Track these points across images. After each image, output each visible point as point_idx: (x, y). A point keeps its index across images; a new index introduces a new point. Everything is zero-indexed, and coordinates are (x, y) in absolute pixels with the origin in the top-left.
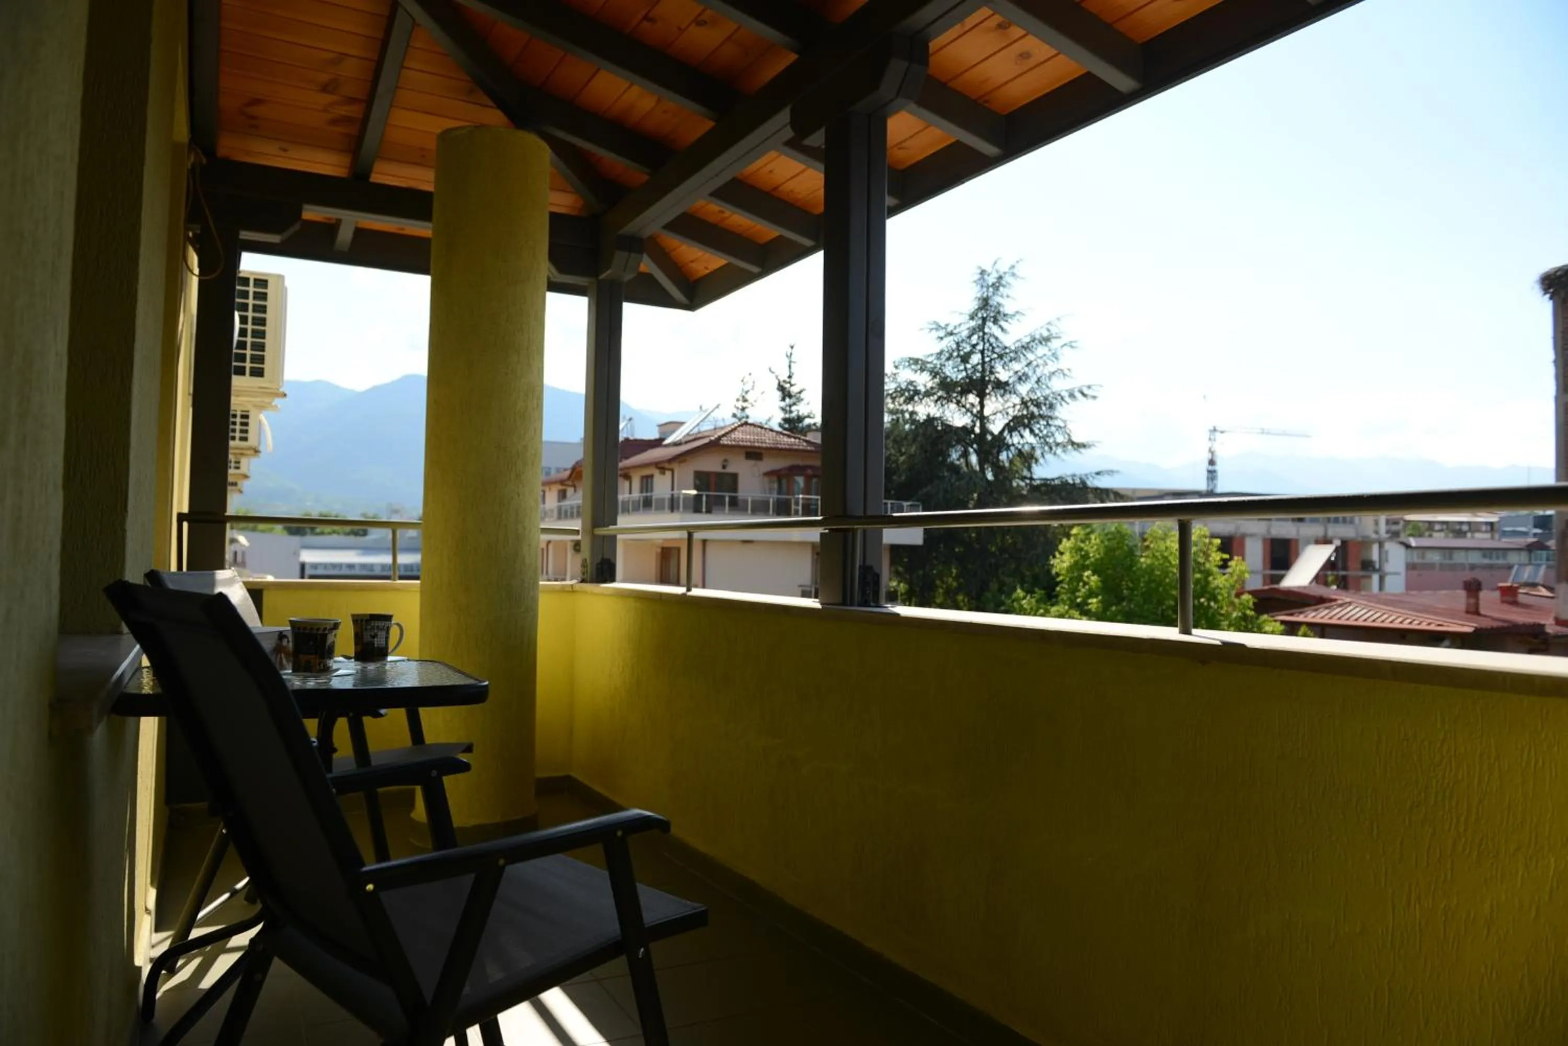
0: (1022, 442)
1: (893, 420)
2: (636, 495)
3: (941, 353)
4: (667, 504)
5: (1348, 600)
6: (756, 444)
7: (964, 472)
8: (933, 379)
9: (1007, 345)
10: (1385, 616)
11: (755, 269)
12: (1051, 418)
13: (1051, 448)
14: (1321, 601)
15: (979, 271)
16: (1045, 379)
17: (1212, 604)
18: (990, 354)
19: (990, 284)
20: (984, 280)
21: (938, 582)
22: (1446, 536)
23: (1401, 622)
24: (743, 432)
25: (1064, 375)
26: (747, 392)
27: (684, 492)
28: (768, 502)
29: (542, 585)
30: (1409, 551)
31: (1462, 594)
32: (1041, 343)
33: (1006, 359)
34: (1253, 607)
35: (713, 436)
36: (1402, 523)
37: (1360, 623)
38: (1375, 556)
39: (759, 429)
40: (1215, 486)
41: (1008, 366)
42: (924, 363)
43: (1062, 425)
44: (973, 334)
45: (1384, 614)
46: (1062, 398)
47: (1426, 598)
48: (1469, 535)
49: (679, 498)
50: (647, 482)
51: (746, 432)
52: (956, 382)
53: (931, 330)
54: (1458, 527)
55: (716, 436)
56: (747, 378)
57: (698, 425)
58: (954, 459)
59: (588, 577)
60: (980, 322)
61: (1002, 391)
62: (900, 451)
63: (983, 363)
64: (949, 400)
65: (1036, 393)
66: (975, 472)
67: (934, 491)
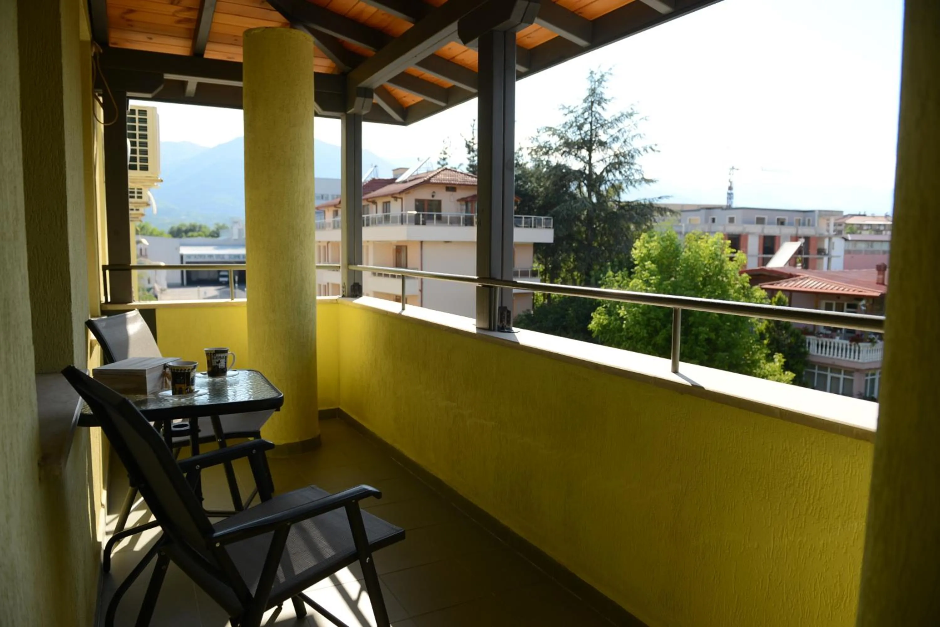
0: (614, 179)
1: (536, 165)
2: (380, 214)
3: (566, 123)
4: (399, 219)
5: (807, 276)
6: (452, 182)
7: (579, 197)
8: (560, 140)
9: (606, 119)
10: (828, 286)
11: (443, 104)
12: (632, 164)
13: (631, 183)
14: (790, 276)
15: (590, 72)
16: (629, 140)
17: (724, 279)
18: (595, 124)
19: (596, 80)
20: (593, 78)
21: (562, 265)
22: (870, 234)
23: (837, 290)
24: (444, 174)
25: (641, 137)
26: (446, 149)
27: (409, 212)
28: (460, 218)
29: (320, 300)
30: (847, 242)
31: (875, 271)
32: (627, 117)
33: (605, 128)
34: (748, 281)
35: (426, 177)
36: (844, 225)
37: (813, 290)
38: (826, 246)
39: (454, 173)
40: (732, 203)
41: (606, 132)
42: (556, 130)
43: (639, 168)
44: (585, 112)
45: (827, 284)
46: (639, 152)
47: (854, 274)
48: (884, 232)
49: (406, 216)
50: (386, 207)
51: (446, 174)
52: (574, 142)
53: (560, 109)
54: (877, 228)
55: (428, 177)
57: (417, 170)
58: (573, 190)
59: (346, 294)
60: (590, 104)
61: (603, 147)
62: (539, 185)
63: (592, 130)
64: (569, 153)
65: (623, 149)
66: (585, 198)
67: (561, 210)
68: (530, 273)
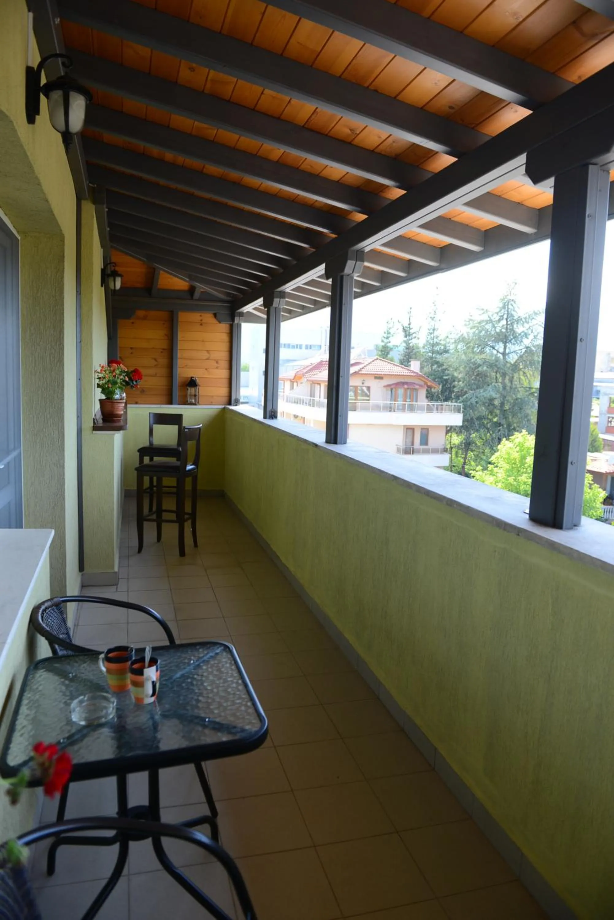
9: (521, 315)
18: (511, 320)
26: (390, 329)
56: (390, 321)
63: (507, 324)
67: (470, 397)
68: (440, 450)
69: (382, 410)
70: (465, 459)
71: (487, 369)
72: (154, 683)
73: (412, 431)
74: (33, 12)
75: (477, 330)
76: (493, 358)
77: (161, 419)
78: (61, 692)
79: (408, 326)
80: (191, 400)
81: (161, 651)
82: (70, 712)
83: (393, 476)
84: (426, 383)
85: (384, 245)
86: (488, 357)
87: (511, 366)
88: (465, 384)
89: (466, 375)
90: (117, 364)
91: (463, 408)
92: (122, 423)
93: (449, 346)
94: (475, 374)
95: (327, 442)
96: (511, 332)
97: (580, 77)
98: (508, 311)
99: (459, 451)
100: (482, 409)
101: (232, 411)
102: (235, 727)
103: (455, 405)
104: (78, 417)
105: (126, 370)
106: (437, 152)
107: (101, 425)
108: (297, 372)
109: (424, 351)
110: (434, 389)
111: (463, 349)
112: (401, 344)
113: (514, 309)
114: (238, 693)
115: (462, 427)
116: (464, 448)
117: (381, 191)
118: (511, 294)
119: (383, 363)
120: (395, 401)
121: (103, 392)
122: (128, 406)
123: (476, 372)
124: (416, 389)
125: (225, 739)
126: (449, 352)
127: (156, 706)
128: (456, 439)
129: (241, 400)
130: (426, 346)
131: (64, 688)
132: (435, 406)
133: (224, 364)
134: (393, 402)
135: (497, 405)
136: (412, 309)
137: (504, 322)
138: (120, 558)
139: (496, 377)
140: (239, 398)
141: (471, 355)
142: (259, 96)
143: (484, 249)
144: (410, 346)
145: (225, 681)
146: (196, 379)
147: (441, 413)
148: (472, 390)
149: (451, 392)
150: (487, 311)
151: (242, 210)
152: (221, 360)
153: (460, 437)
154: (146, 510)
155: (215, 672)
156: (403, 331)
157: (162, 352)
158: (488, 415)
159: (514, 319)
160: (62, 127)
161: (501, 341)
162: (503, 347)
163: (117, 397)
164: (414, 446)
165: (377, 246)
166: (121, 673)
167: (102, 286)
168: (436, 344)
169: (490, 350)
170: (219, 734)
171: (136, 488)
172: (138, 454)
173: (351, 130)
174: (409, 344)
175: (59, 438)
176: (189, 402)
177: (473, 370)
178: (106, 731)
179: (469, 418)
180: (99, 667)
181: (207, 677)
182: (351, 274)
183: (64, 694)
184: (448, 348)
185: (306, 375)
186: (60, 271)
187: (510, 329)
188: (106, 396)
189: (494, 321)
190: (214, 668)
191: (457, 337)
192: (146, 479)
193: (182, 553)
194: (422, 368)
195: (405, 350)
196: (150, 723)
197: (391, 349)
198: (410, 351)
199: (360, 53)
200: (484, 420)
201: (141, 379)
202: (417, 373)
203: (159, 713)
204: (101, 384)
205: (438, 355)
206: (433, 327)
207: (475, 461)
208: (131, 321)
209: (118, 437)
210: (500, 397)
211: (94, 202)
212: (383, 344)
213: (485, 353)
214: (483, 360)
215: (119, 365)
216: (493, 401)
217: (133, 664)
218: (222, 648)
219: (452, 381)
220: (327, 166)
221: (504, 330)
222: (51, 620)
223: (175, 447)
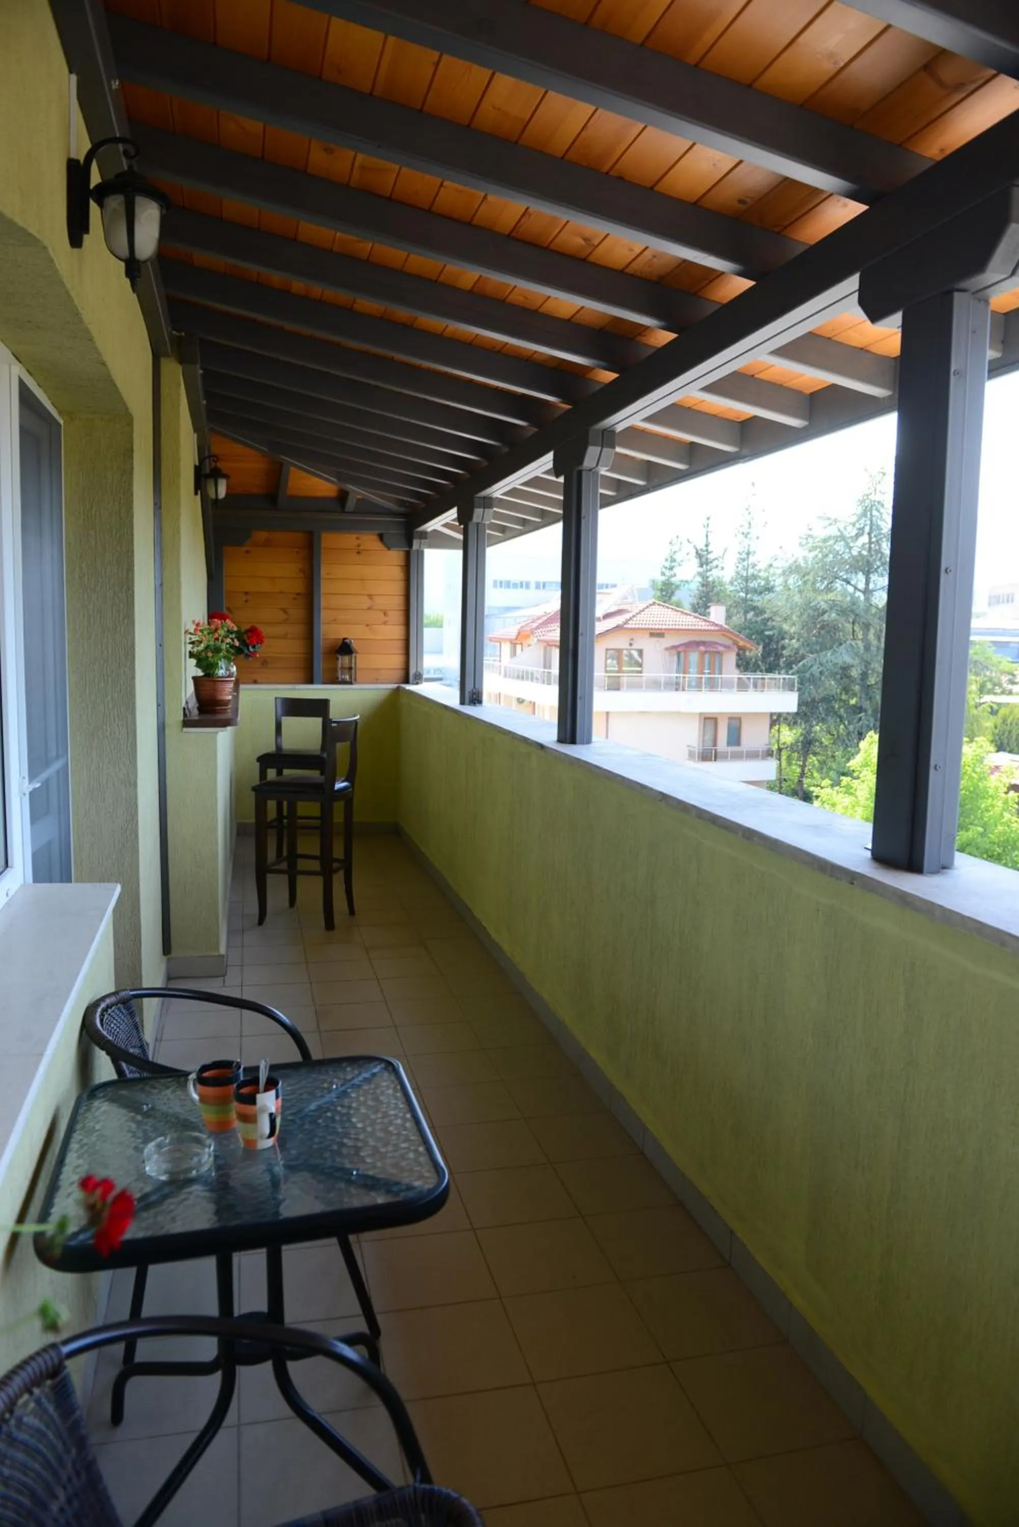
26: (675, 552)
55: (624, 619)
56: (675, 541)
63: (870, 543)
67: (810, 664)
68: (760, 753)
69: (662, 688)
70: (803, 767)
71: (838, 617)
72: (273, 1117)
73: (713, 722)
74: (78, 74)
75: (820, 552)
76: (848, 599)
77: (295, 707)
78: (129, 1131)
79: (705, 548)
80: (343, 677)
81: (286, 1071)
82: (143, 1162)
83: (661, 793)
84: (735, 643)
85: (649, 419)
86: (840, 598)
87: (878, 611)
88: (800, 643)
89: (803, 628)
90: (221, 620)
91: (798, 683)
92: (229, 715)
93: (774, 581)
94: (818, 626)
95: (561, 740)
96: (876, 554)
97: (942, 150)
98: (871, 521)
99: (793, 754)
100: (830, 685)
101: (411, 693)
102: (397, 1183)
103: (784, 679)
104: (158, 705)
105: (235, 629)
106: (723, 273)
107: (197, 718)
108: (522, 627)
109: (732, 588)
110: (750, 652)
111: (797, 584)
112: (694, 577)
113: (881, 517)
114: (404, 1132)
115: (797, 714)
116: (802, 749)
117: (640, 334)
118: (875, 490)
119: (663, 610)
120: (684, 673)
121: (198, 665)
122: (242, 687)
123: (819, 623)
124: (718, 653)
125: (380, 1200)
126: (774, 590)
127: (276, 1153)
128: (788, 735)
129: (425, 676)
130: (735, 580)
131: (134, 1126)
132: (752, 680)
133: (397, 616)
134: (682, 675)
135: (856, 676)
136: (711, 519)
137: (865, 539)
138: (230, 932)
139: (854, 631)
140: (421, 672)
141: (811, 595)
142: (436, 189)
143: (810, 424)
144: (709, 582)
145: (385, 1115)
146: (351, 642)
147: (762, 691)
148: (812, 653)
149: (778, 656)
150: (836, 521)
151: (418, 368)
152: (390, 610)
153: (794, 731)
154: (271, 855)
155: (370, 1103)
156: (696, 557)
157: (295, 599)
158: (841, 694)
159: (882, 534)
160: (125, 252)
161: (861, 571)
162: (864, 580)
163: (221, 672)
164: (718, 748)
165: (637, 421)
166: (222, 1102)
167: (196, 493)
168: (753, 578)
169: (842, 585)
170: (373, 1194)
171: (253, 821)
172: (258, 764)
173: (584, 239)
174: (707, 577)
175: (128, 738)
176: (340, 679)
177: (814, 619)
178: (197, 1189)
179: (809, 700)
180: (188, 1095)
181: (357, 1109)
182: (594, 468)
183: (134, 1135)
184: (772, 583)
185: (536, 631)
186: (128, 473)
187: (876, 550)
188: (203, 671)
189: (849, 538)
190: (370, 1097)
191: (787, 565)
192: (272, 805)
193: (330, 924)
194: (729, 617)
195: (701, 588)
196: (267, 1178)
197: (678, 587)
198: (708, 590)
199: (592, 121)
200: (833, 702)
201: (261, 644)
202: (721, 626)
203: (282, 1163)
204: (195, 653)
205: (756, 595)
206: (746, 551)
207: (820, 770)
208: (244, 549)
209: (223, 737)
210: (860, 663)
211: (181, 361)
212: (663, 578)
213: (834, 590)
214: (831, 602)
215: (225, 620)
216: (849, 671)
217: (240, 1087)
218: (383, 1065)
219: (780, 637)
220: (549, 297)
221: (865, 553)
222: (115, 1024)
223: (318, 753)
